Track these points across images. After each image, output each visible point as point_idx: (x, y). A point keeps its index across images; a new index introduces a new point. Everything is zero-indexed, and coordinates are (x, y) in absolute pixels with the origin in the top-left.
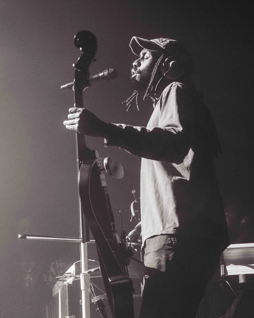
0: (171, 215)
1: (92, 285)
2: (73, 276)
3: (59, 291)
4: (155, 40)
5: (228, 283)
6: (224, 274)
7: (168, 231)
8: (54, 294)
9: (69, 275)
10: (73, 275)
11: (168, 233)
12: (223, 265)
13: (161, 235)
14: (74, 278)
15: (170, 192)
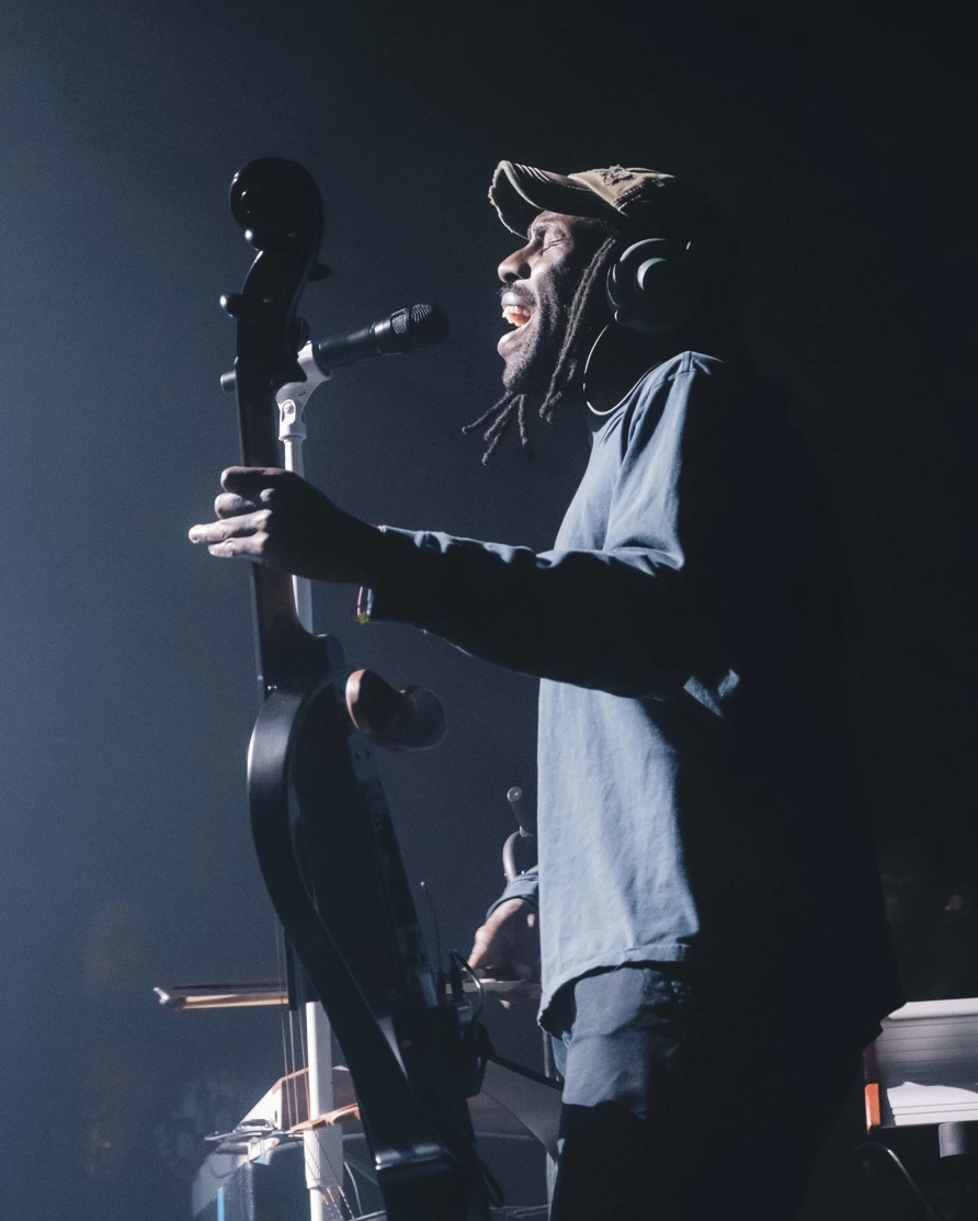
0: (668, 885)
1: (352, 1170)
2: (274, 1133)
3: (216, 1193)
4: (584, 174)
5: (896, 1159)
6: (878, 1121)
7: (656, 949)
8: (199, 1205)
9: (258, 1128)
10: (275, 1129)
11: (657, 958)
12: (876, 1086)
13: (629, 964)
14: (277, 1141)
15: (660, 794)
